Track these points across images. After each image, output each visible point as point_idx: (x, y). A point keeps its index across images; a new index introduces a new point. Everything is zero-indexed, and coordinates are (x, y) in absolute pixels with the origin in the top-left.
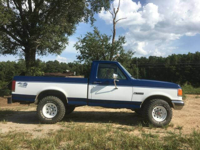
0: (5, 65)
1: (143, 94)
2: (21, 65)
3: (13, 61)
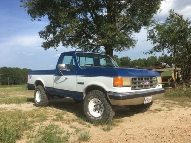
0: (136, 62)
1: (83, 83)
2: (150, 61)
3: (143, 59)
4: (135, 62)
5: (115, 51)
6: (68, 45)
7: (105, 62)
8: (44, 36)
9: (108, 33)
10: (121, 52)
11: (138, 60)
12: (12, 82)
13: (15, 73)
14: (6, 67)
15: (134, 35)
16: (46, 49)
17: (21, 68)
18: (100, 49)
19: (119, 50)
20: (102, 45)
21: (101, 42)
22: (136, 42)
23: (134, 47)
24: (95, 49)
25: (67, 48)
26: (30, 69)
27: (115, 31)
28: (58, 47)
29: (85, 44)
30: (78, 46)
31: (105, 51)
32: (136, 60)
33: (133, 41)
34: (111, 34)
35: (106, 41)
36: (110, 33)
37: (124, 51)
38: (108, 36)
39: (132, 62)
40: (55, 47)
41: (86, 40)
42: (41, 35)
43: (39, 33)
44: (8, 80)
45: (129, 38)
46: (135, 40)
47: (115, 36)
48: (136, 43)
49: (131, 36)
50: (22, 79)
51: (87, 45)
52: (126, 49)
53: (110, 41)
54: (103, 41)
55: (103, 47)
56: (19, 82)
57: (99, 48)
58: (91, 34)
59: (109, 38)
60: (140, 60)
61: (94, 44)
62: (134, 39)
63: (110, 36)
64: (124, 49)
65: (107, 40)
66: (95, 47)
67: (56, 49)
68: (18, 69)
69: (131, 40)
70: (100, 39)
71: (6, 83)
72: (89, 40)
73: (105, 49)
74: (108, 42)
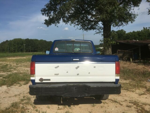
4: (129, 34)
5: (113, 26)
6: (68, 21)
7: (103, 37)
8: (45, 14)
9: (106, 8)
10: (119, 27)
11: (132, 32)
12: (33, 50)
13: (35, 43)
14: (28, 39)
15: (133, 10)
16: (48, 26)
17: (39, 40)
18: (98, 25)
19: (117, 25)
20: (100, 21)
21: (99, 18)
22: (136, 16)
23: (133, 21)
24: (93, 25)
25: (67, 24)
26: (45, 40)
27: (114, 6)
28: (59, 23)
29: (83, 20)
30: (77, 22)
31: (103, 26)
32: (131, 33)
33: (132, 16)
34: (110, 9)
35: (104, 17)
36: (108, 8)
37: (122, 26)
38: (106, 11)
39: (127, 34)
40: (56, 24)
41: (85, 16)
42: (43, 12)
43: (41, 11)
44: (30, 48)
45: (128, 12)
46: (135, 15)
47: (113, 11)
48: (136, 18)
49: (130, 10)
50: (39, 48)
51: (85, 21)
52: (124, 24)
53: (109, 17)
54: (101, 17)
55: (101, 22)
56: (38, 50)
57: (98, 23)
58: (90, 10)
59: (107, 13)
60: (134, 32)
61: (92, 20)
62: (133, 13)
63: (109, 11)
64: (122, 24)
65: (105, 15)
66: (93, 23)
67: (57, 26)
68: (36, 40)
69: (130, 15)
70: (98, 14)
71: (29, 50)
72: (88, 16)
73: (102, 24)
74: (106, 17)
